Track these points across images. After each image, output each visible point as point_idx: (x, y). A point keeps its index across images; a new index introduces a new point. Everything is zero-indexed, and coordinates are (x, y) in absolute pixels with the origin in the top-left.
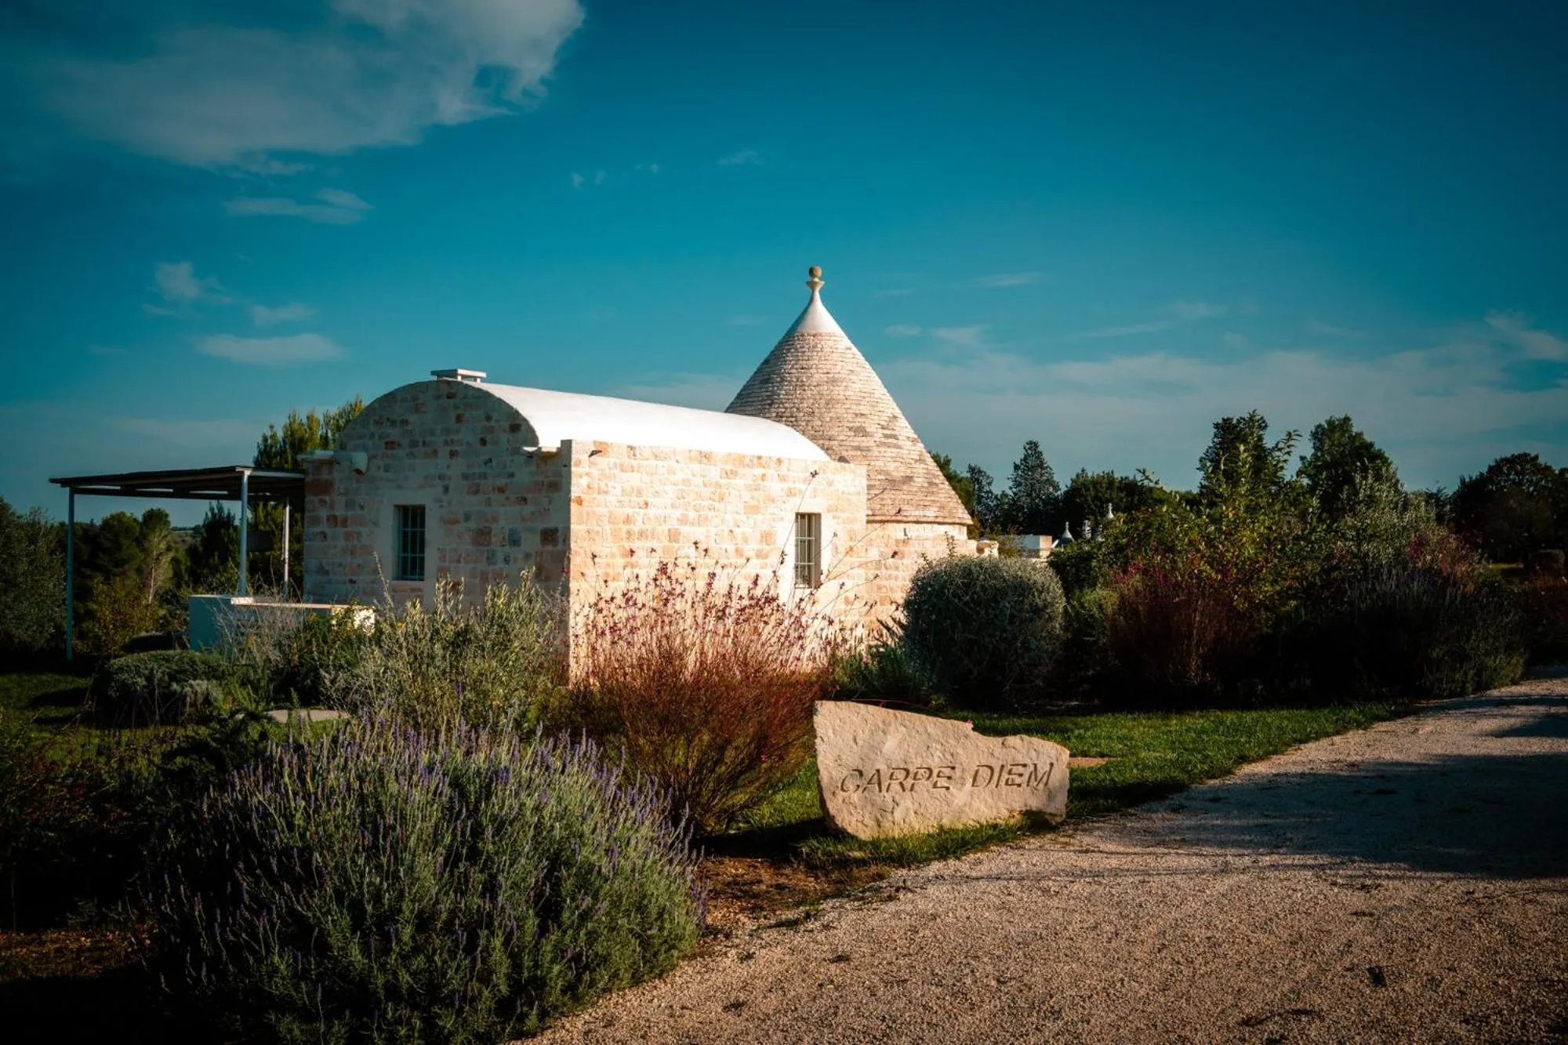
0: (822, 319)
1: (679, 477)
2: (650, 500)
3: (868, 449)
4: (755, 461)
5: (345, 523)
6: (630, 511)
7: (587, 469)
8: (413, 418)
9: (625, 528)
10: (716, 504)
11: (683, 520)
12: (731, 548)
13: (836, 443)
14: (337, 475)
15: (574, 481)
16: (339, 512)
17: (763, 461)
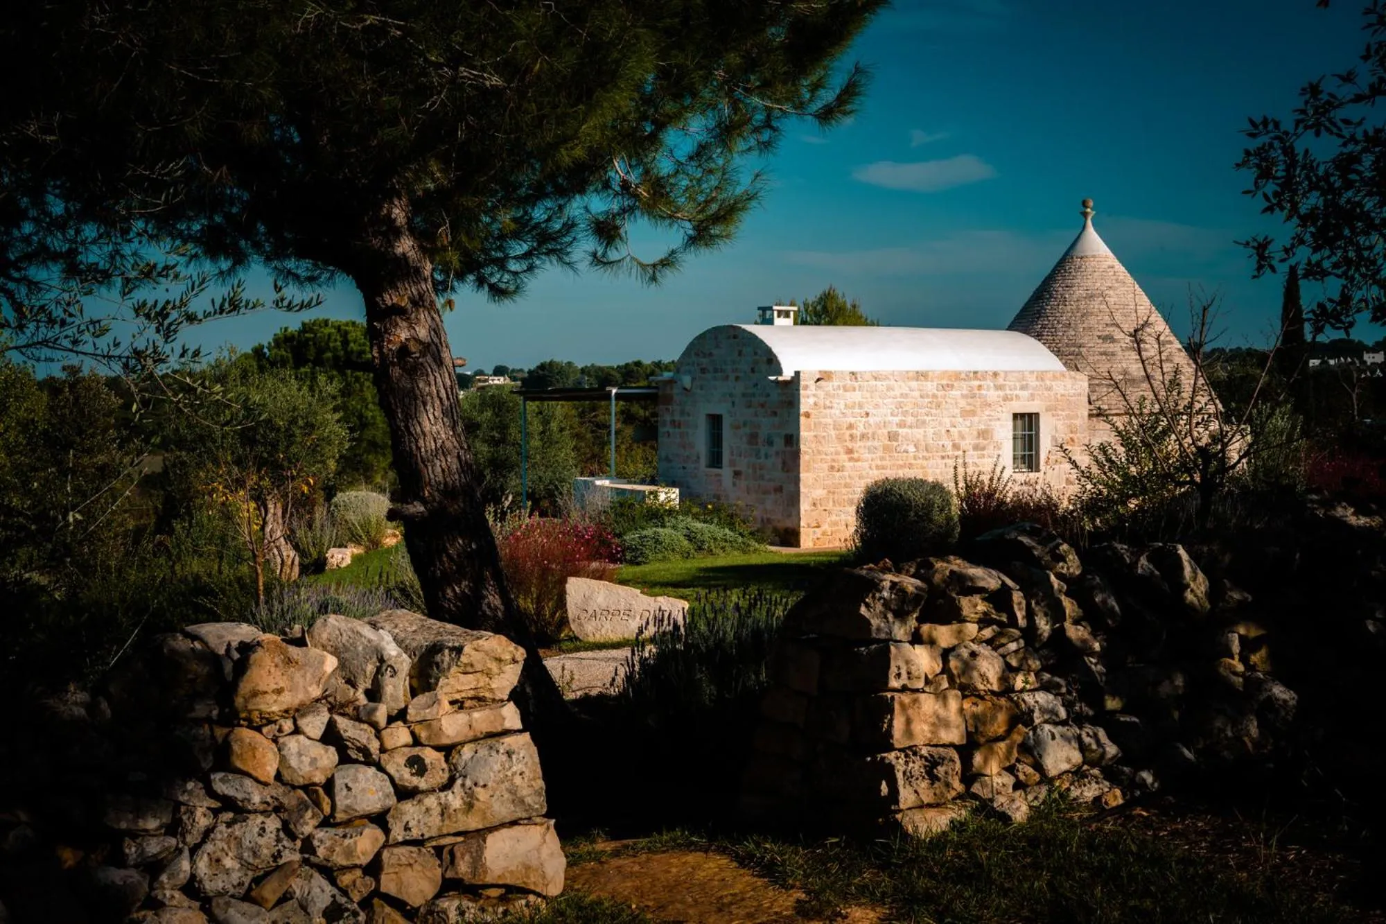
0: (1095, 244)
1: (897, 393)
2: (871, 411)
3: (1113, 354)
4: (972, 375)
5: (679, 426)
6: (852, 420)
7: (814, 392)
8: (715, 352)
9: (848, 433)
10: (933, 411)
11: (902, 425)
12: (949, 444)
13: (1084, 349)
14: (676, 391)
15: (802, 400)
16: (677, 418)
17: (979, 375)
